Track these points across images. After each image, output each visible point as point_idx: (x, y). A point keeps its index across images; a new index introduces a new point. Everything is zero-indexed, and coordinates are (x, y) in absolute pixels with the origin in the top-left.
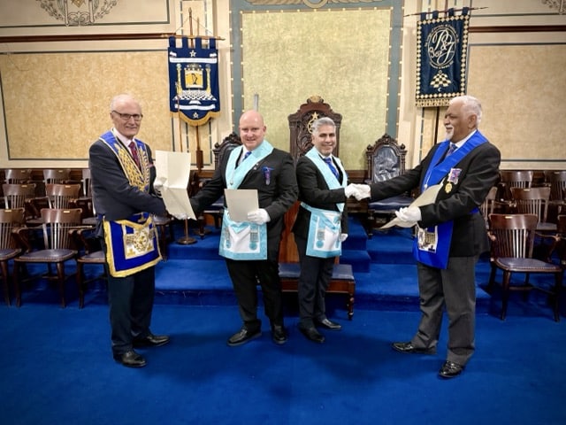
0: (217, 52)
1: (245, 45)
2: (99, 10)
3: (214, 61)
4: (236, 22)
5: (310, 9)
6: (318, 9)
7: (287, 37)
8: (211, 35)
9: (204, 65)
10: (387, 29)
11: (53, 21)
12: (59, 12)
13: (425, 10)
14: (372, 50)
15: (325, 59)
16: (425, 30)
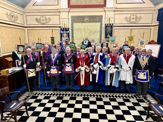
0: (69, 30)
1: (74, 29)
2: (47, 22)
3: (68, 32)
4: (72, 25)
5: (86, 22)
6: (87, 23)
7: (82, 27)
8: (68, 27)
9: (67, 33)
10: (99, 26)
11: (38, 24)
12: (39, 22)
13: (106, 23)
14: (97, 30)
15: (88, 31)
16: (106, 27)
